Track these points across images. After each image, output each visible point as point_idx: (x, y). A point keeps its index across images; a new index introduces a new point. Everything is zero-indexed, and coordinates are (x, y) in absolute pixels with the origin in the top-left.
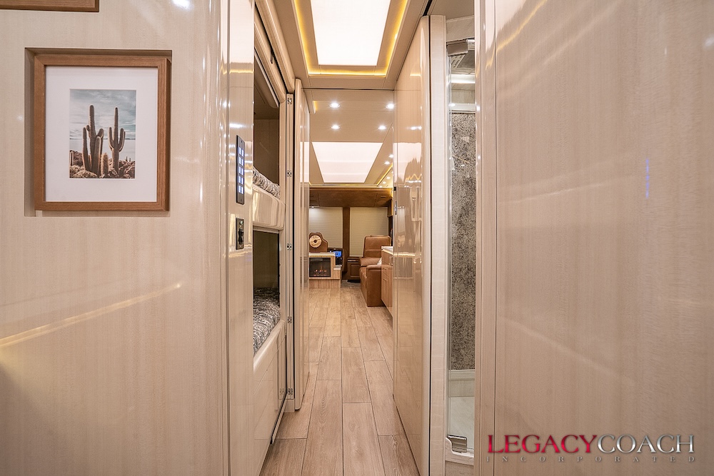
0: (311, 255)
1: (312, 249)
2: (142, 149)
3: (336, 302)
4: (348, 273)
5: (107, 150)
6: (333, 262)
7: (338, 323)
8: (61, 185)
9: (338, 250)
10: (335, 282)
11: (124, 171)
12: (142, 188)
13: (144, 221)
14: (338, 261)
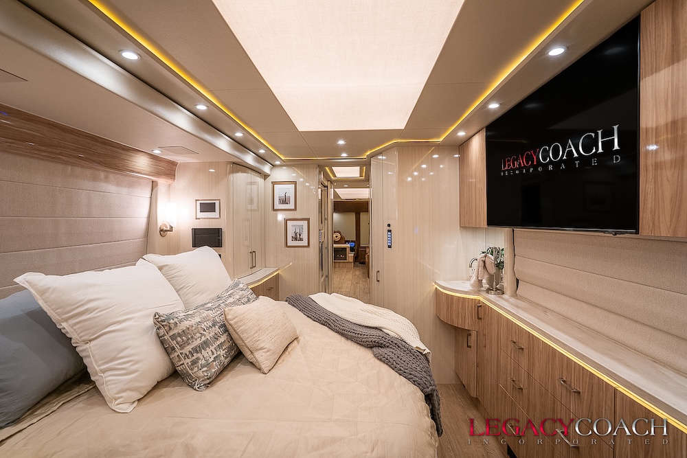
0: (335, 246)
1: (336, 242)
2: (305, 236)
3: (350, 275)
4: (359, 258)
5: (298, 236)
6: (348, 250)
7: (350, 285)
8: (290, 243)
9: (352, 241)
10: (350, 264)
11: (301, 240)
12: (305, 243)
13: (305, 249)
14: (352, 249)
